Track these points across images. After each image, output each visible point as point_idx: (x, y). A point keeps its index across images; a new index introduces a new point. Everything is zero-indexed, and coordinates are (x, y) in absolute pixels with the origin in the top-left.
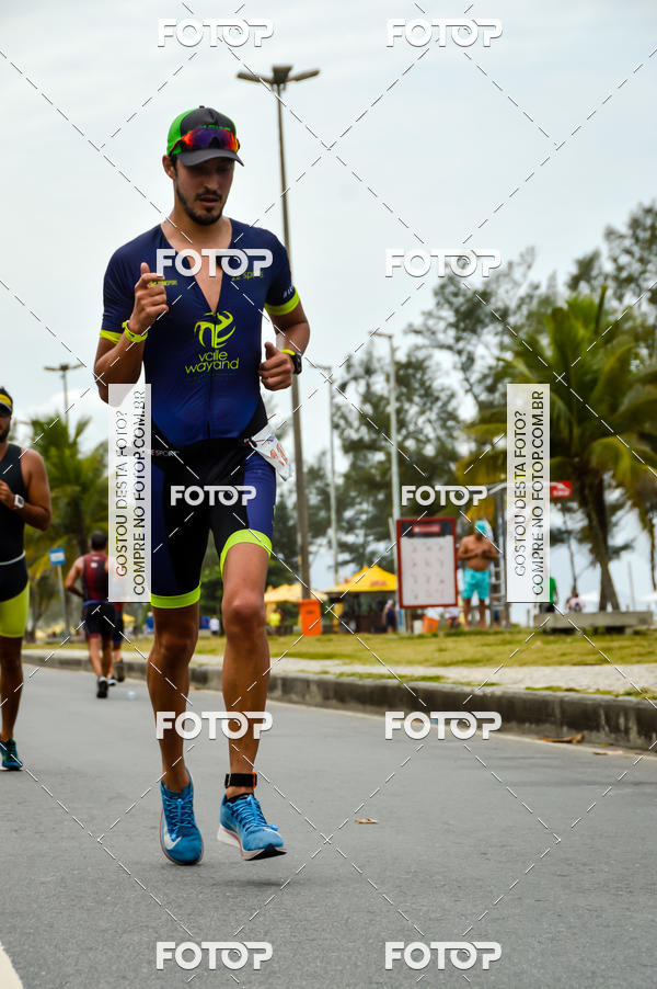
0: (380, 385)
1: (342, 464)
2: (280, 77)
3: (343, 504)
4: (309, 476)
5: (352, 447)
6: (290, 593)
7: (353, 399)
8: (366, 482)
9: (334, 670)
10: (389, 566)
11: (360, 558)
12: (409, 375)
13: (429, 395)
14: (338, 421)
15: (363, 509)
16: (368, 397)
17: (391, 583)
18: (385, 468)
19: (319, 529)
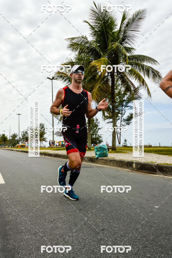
0: (24, 133)
1: (22, 137)
2: (19, 114)
3: (22, 140)
4: (20, 138)
5: (22, 136)
6: (18, 145)
7: (23, 134)
8: (23, 138)
9: (21, 150)
10: (24, 143)
11: (23, 143)
12: (26, 132)
13: (27, 134)
14: (22, 135)
15: (23, 140)
16: (23, 133)
17: (25, 144)
18: (24, 138)
19: (20, 141)
